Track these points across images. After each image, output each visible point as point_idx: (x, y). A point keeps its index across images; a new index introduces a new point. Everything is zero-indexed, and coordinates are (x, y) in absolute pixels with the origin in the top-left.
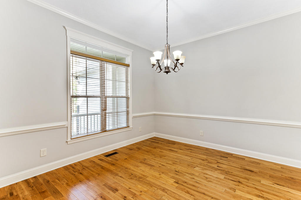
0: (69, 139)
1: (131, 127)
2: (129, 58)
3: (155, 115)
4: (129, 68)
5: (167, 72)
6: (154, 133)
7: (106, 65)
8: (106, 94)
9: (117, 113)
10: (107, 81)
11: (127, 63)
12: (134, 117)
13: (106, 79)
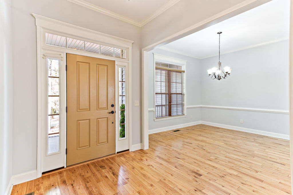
0: (155, 119)
1: (186, 115)
2: (184, 66)
3: (201, 107)
4: (184, 73)
5: (219, 79)
6: (201, 121)
7: (171, 73)
8: (171, 92)
9: (177, 105)
10: (172, 83)
11: (182, 70)
12: (188, 108)
13: (171, 82)
